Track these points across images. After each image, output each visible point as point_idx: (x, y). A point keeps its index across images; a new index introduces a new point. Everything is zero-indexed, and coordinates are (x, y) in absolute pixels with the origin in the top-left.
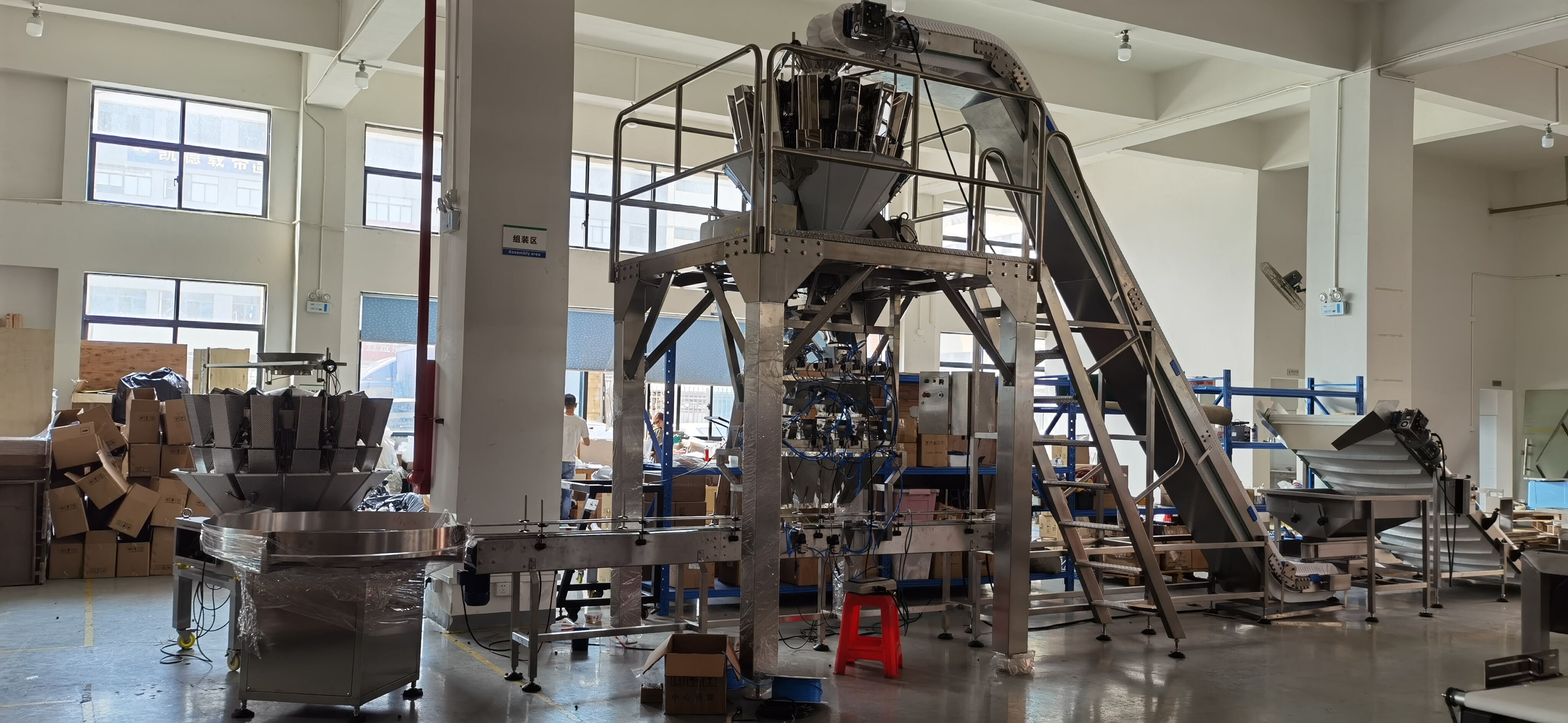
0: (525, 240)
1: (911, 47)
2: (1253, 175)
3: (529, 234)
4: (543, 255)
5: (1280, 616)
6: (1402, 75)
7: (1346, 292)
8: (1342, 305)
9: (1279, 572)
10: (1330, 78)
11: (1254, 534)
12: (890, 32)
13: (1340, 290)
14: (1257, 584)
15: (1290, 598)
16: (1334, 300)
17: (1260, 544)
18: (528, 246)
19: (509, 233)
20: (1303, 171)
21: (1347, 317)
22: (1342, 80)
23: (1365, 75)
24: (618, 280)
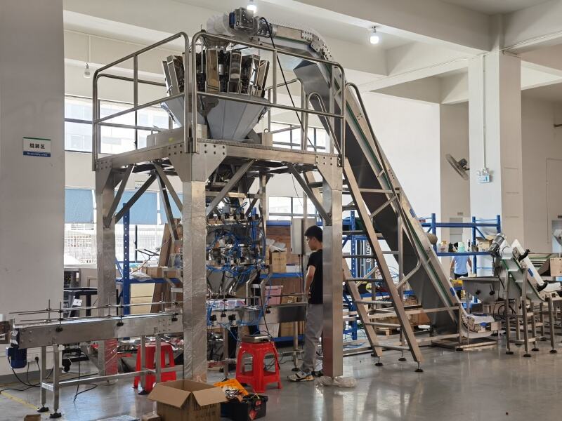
0: (37, 146)
1: (268, 35)
2: (437, 106)
3: (40, 142)
4: (49, 155)
5: (467, 346)
6: (516, 53)
7: (490, 170)
8: (488, 177)
9: (466, 322)
10: (478, 55)
11: (454, 303)
12: (257, 26)
13: (487, 169)
14: (456, 331)
15: (473, 336)
16: (484, 174)
17: (457, 308)
18: (40, 150)
19: (27, 142)
20: (465, 105)
21: (491, 183)
22: (484, 56)
23: (496, 52)
24: (98, 169)
